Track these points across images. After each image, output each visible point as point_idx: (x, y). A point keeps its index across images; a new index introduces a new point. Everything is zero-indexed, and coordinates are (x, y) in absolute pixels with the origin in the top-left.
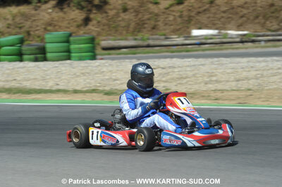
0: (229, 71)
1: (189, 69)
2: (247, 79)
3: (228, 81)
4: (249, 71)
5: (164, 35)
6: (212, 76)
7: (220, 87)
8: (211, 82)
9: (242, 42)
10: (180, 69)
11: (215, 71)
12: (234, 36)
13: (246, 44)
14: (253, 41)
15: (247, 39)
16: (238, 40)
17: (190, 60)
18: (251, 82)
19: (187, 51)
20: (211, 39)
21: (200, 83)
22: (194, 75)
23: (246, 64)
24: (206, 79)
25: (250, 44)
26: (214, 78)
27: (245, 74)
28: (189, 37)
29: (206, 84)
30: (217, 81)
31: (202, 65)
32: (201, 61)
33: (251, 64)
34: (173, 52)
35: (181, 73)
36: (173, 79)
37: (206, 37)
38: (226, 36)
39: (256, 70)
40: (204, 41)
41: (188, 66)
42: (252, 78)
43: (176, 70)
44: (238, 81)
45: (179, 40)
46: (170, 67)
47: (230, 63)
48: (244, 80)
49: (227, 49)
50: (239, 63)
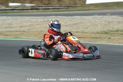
0: (19, 22)
2: (25, 26)
3: (16, 27)
4: (27, 23)
6: (10, 25)
7: (12, 30)
8: (8, 27)
9: (32, 9)
11: (12, 22)
12: (28, 7)
14: (37, 9)
15: (34, 8)
16: (30, 8)
17: (4, 17)
18: (26, 28)
19: (6, 13)
21: (3, 28)
22: (2, 24)
23: (28, 20)
25: (35, 10)
26: (11, 26)
27: (25, 24)
28: (8, 6)
29: (6, 28)
30: (11, 27)
31: (8, 19)
32: (9, 17)
33: (30, 20)
37: (16, 7)
38: (24, 6)
39: (31, 23)
40: (14, 8)
41: (1, 20)
42: (28, 26)
44: (21, 27)
45: (3, 8)
47: (21, 19)
48: (24, 27)
49: (24, 12)
50: (25, 19)
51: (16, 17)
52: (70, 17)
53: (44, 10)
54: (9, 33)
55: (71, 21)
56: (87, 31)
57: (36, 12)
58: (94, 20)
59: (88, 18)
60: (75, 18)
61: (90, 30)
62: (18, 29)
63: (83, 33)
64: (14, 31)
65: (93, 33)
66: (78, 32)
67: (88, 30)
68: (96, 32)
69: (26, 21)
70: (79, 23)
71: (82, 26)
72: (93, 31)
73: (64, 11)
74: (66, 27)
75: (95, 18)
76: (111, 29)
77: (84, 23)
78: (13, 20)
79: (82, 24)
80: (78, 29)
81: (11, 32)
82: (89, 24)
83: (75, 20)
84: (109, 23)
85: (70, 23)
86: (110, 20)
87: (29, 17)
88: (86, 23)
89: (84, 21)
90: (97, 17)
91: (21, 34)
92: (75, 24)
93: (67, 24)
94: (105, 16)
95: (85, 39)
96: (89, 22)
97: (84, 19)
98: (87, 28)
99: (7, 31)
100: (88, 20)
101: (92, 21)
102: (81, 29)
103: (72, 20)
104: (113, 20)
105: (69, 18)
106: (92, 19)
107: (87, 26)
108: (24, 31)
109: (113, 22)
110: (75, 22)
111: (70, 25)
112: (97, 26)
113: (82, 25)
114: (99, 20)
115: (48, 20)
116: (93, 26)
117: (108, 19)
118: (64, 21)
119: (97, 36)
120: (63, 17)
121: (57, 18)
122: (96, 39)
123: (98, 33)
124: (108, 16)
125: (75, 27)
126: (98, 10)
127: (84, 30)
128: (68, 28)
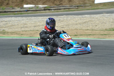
0: (33, 23)
1: (16, 22)
2: (39, 26)
3: (31, 27)
4: (41, 22)
5: (12, 7)
7: (26, 29)
8: (23, 27)
9: (45, 10)
10: (12, 22)
11: (27, 22)
12: (41, 8)
13: (46, 11)
14: (49, 10)
15: (46, 9)
16: (43, 9)
17: (19, 18)
18: (40, 27)
19: (21, 14)
20: (32, 9)
21: (19, 28)
22: (18, 25)
23: (41, 20)
24: (22, 26)
25: (48, 11)
26: (26, 26)
27: (39, 24)
28: (22, 8)
29: (21, 28)
30: (26, 27)
31: (23, 20)
32: (24, 18)
33: (43, 20)
34: (15, 14)
35: (13, 24)
36: (8, 26)
37: (30, 8)
38: (38, 7)
40: (28, 10)
41: (17, 21)
42: (41, 26)
43: (11, 22)
44: (35, 27)
45: (18, 9)
46: (9, 21)
47: (35, 19)
48: (37, 26)
49: (37, 13)
50: (38, 19)
51: (30, 17)
52: (80, 16)
53: (56, 11)
54: (24, 33)
55: (81, 20)
56: (96, 29)
57: (48, 12)
58: (102, 18)
59: (97, 17)
60: (85, 17)
61: (99, 27)
62: (32, 28)
63: (93, 30)
64: (29, 31)
65: (102, 30)
66: (88, 29)
67: (97, 27)
68: (104, 29)
69: (39, 21)
70: (88, 21)
72: (102, 28)
73: (74, 10)
74: (77, 25)
75: (103, 16)
78: (28, 20)
79: (91, 22)
80: (87, 27)
81: (26, 31)
82: (98, 22)
83: (85, 19)
85: (80, 21)
87: (42, 17)
88: (95, 21)
89: (93, 20)
90: (105, 16)
91: (35, 33)
93: (77, 23)
95: (95, 36)
96: (98, 20)
97: (93, 18)
98: (96, 26)
99: (23, 31)
100: (97, 18)
101: (101, 19)
102: (91, 27)
103: (82, 18)
105: (79, 17)
106: (101, 18)
108: (38, 30)
110: (85, 21)
111: (80, 24)
112: (106, 24)
113: (91, 24)
114: (107, 18)
115: (60, 19)
116: (102, 23)
118: (75, 20)
119: (106, 32)
120: (73, 17)
122: (105, 35)
123: (106, 30)
125: (85, 25)
126: (106, 8)
127: (93, 28)
128: (78, 27)
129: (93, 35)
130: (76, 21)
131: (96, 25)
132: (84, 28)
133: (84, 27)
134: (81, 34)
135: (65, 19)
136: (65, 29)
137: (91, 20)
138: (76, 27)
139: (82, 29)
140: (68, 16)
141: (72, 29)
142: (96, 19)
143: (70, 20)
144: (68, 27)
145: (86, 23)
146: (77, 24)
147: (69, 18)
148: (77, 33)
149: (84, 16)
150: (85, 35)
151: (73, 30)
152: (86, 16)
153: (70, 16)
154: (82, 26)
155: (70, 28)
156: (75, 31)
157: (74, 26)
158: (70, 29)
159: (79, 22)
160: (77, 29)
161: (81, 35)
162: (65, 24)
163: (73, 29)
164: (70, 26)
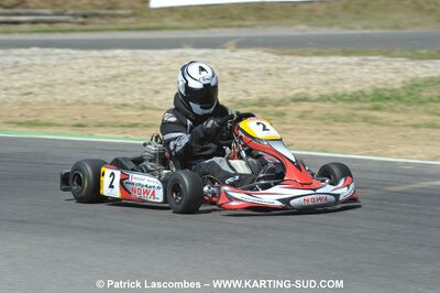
52: (95, 53)
55: (98, 67)
56: (156, 104)
58: (180, 63)
59: (158, 58)
60: (114, 57)
61: (168, 99)
63: (144, 108)
66: (125, 105)
67: (160, 97)
70: (127, 75)
71: (138, 86)
73: (73, 31)
74: (82, 87)
76: (242, 97)
77: (145, 75)
79: (140, 79)
80: (124, 95)
82: (162, 78)
83: (114, 64)
84: (232, 74)
85: (95, 73)
86: (236, 64)
88: (154, 74)
89: (145, 68)
90: (189, 55)
92: (114, 78)
93: (85, 78)
94: (219, 51)
96: (162, 71)
97: (145, 61)
98: (157, 92)
100: (160, 64)
101: (173, 67)
102: (137, 96)
103: (104, 62)
104: (247, 66)
105: (91, 57)
106: (173, 62)
107: (158, 84)
109: (247, 71)
110: (113, 72)
111: (95, 82)
113: (140, 83)
115: (17, 62)
117: (229, 61)
118: (76, 67)
120: (69, 54)
121: (47, 55)
124: (227, 52)
125: (116, 88)
126: (192, 28)
127: (147, 100)
128: (90, 93)
129: (146, 126)
130: (82, 72)
131: (158, 88)
132: (110, 98)
133: (113, 95)
134: (102, 120)
135: (38, 60)
136: (39, 99)
137: (137, 68)
138: (79, 93)
139: (101, 104)
140: (48, 50)
141: (63, 101)
142: (155, 68)
143: (55, 66)
144: (51, 93)
145: (117, 82)
146: (82, 83)
147: (53, 60)
148: (84, 117)
149: (109, 53)
150: (113, 125)
151: (68, 105)
152: (118, 52)
153: (57, 51)
154: (102, 91)
155: (58, 97)
156: (76, 107)
157: (70, 89)
158: (56, 100)
159: (93, 75)
160: (85, 104)
161: (101, 125)
162: (38, 81)
163: (69, 102)
164: (56, 90)
